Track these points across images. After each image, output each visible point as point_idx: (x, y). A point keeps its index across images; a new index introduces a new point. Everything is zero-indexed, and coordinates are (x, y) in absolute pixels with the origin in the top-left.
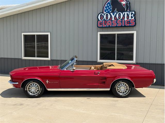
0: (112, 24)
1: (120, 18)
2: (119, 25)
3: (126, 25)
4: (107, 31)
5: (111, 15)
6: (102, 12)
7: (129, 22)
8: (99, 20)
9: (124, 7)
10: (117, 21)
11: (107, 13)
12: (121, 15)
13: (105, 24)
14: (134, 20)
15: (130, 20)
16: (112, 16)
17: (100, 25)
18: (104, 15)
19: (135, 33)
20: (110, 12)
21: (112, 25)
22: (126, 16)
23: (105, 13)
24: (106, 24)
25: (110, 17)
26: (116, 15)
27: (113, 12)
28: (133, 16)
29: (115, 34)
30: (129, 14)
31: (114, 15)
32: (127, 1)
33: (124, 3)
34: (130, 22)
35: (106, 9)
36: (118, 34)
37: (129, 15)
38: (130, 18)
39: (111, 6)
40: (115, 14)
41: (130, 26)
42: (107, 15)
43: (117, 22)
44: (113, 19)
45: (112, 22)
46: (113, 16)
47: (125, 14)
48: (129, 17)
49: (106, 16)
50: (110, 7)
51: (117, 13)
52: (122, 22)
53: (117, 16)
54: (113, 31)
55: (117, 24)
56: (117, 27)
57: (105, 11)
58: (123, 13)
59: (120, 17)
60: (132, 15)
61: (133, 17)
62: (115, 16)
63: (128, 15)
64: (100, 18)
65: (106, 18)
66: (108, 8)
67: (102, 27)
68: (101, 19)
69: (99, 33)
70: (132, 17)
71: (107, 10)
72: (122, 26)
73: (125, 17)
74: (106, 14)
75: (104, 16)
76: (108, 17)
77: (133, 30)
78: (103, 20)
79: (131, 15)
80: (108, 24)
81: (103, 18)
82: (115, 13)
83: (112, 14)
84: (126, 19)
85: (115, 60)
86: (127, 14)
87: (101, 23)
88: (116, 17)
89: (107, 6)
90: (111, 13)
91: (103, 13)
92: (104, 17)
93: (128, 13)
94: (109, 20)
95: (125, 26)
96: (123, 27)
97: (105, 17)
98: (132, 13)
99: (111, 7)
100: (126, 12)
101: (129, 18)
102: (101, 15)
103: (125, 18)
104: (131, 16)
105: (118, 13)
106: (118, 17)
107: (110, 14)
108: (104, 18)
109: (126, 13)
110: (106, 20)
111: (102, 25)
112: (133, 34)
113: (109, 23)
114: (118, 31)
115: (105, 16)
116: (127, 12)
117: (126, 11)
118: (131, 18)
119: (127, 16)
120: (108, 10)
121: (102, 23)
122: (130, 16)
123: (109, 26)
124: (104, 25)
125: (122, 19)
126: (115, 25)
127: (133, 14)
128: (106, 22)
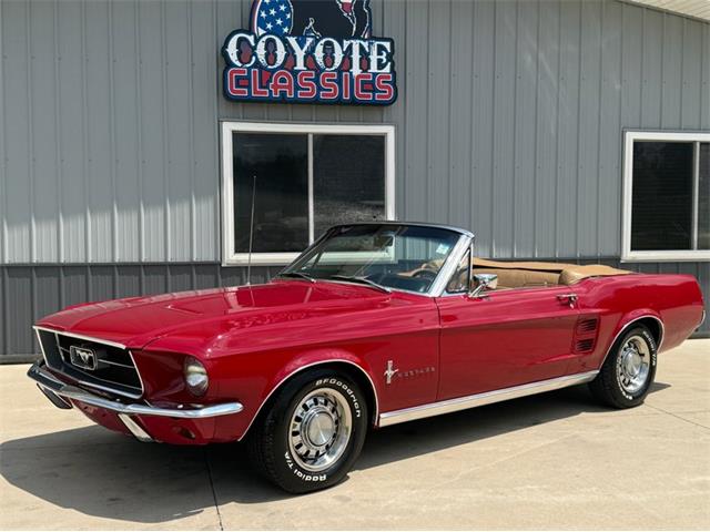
0: (297, 88)
1: (333, 62)
2: (327, 95)
3: (359, 96)
4: (269, 120)
5: (290, 45)
6: (246, 27)
7: (369, 86)
9: (349, 16)
10: (318, 75)
11: (269, 32)
12: (333, 52)
13: (261, 87)
14: (389, 77)
15: (375, 74)
16: (294, 51)
17: (238, 86)
18: (257, 41)
20: (286, 30)
21: (296, 94)
22: (356, 56)
23: (261, 32)
24: (267, 87)
25: (287, 56)
26: (313, 49)
27: (298, 32)
28: (385, 61)
29: (305, 136)
30: (367, 49)
31: (305, 48)
34: (373, 85)
35: (263, 14)
37: (369, 54)
38: (374, 68)
39: (287, 4)
40: (308, 44)
41: (374, 104)
42: (270, 45)
43: (316, 82)
44: (300, 66)
45: (295, 76)
46: (300, 54)
47: (350, 47)
48: (369, 61)
49: (266, 48)
50: (283, 8)
51: (317, 41)
53: (319, 54)
54: (294, 121)
55: (320, 89)
57: (262, 24)
58: (345, 41)
59: (333, 58)
60: (384, 57)
61: (386, 64)
62: (310, 54)
63: (365, 55)
64: (239, 54)
65: (267, 56)
66: (273, 12)
68: (240, 60)
69: (228, 128)
70: (381, 65)
71: (271, 19)
72: (339, 102)
73: (351, 60)
74: (264, 39)
75: (255, 48)
76: (276, 56)
77: (381, 122)
78: (254, 66)
79: (379, 53)
80: (276, 87)
81: (254, 58)
82: (309, 41)
83: (292, 41)
84: (356, 71)
86: (361, 48)
87: (243, 78)
88: (314, 57)
89: (267, 1)
90: (287, 34)
91: (250, 32)
92: (257, 52)
93: (365, 44)
94: (281, 67)
97: (261, 51)
98: (381, 49)
99: (288, 10)
100: (358, 41)
101: (369, 68)
102: (240, 40)
103: (351, 67)
104: (380, 61)
105: (323, 41)
106: (324, 60)
107: (286, 42)
108: (255, 55)
109: (356, 44)
110: (266, 69)
111: (249, 87)
113: (283, 80)
114: (318, 121)
115: (261, 45)
116: (362, 42)
117: (357, 37)
118: (379, 69)
119: (361, 59)
120: (274, 23)
121: (248, 78)
122: (374, 58)
123: (284, 94)
124: (256, 91)
125: (339, 70)
126: (309, 92)
127: (385, 54)
128: (265, 74)
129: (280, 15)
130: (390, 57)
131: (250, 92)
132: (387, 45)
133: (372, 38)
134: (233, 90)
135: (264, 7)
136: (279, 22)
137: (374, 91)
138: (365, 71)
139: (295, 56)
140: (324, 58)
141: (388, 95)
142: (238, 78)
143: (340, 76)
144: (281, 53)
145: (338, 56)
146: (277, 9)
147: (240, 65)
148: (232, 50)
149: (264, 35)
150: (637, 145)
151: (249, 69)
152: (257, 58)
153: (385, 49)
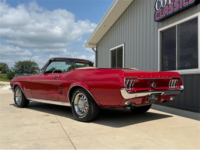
0: (169, 10)
2: (176, 9)
3: (184, 5)
8: (156, 10)
10: (174, 3)
21: (169, 12)
25: (167, 1)
29: (176, 26)
43: (173, 6)
49: (163, 1)
52: (179, 3)
64: (158, 7)
65: (163, 3)
69: (159, 30)
72: (179, 10)
76: (165, 2)
77: (197, 12)
80: (164, 13)
94: (166, 5)
95: (183, 8)
102: (158, 2)
108: (161, 4)
110: (163, 8)
113: (166, 10)
114: (179, 20)
123: (166, 14)
126: (172, 10)
128: (162, 10)
142: (157, 14)
151: (159, 10)
152: (161, 6)
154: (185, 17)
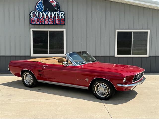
0: (45, 22)
2: (51, 23)
4: (40, 28)
6: (34, 10)
7: (59, 21)
8: (31, 17)
9: (55, 7)
10: (49, 19)
11: (39, 11)
12: (52, 14)
13: (37, 22)
14: (63, 19)
15: (60, 19)
17: (33, 22)
18: (36, 13)
19: (64, 30)
20: (42, 10)
21: (44, 23)
22: (57, 15)
23: (37, 11)
27: (45, 11)
28: (63, 16)
29: (47, 31)
31: (46, 14)
32: (57, 3)
33: (54, 4)
35: (38, 8)
36: (49, 31)
38: (60, 18)
39: (42, 5)
41: (60, 25)
42: (39, 14)
43: (49, 21)
44: (45, 17)
45: (44, 20)
46: (45, 15)
47: (55, 13)
48: (59, 16)
49: (38, 14)
50: (42, 6)
51: (49, 12)
52: (53, 21)
53: (49, 15)
54: (45, 28)
55: (49, 22)
56: (49, 24)
57: (37, 9)
59: (52, 16)
60: (62, 15)
61: (63, 17)
62: (47, 15)
63: (58, 15)
64: (33, 15)
65: (38, 16)
67: (35, 24)
68: (33, 16)
69: (32, 30)
70: (62, 17)
73: (56, 16)
75: (36, 14)
77: (63, 28)
78: (36, 18)
79: (61, 15)
80: (40, 22)
82: (47, 12)
83: (44, 12)
84: (57, 18)
85: (48, 54)
86: (58, 14)
88: (48, 16)
89: (38, 5)
90: (42, 11)
91: (35, 11)
93: (58, 13)
94: (42, 18)
95: (56, 24)
96: (55, 25)
98: (62, 14)
99: (43, 7)
101: (59, 17)
102: (33, 13)
104: (61, 16)
105: (50, 13)
107: (42, 13)
108: (36, 15)
109: (57, 13)
110: (38, 18)
111: (35, 22)
112: (63, 32)
113: (42, 20)
114: (50, 28)
115: (37, 14)
117: (57, 11)
118: (61, 18)
119: (58, 16)
120: (40, 9)
121: (35, 20)
122: (60, 16)
123: (42, 23)
124: (36, 22)
125: (53, 18)
126: (47, 23)
127: (63, 15)
128: (38, 19)
129: (41, 7)
130: (64, 15)
131: (35, 23)
132: (63, 13)
133: (60, 11)
134: (32, 22)
135: (38, 6)
136: (41, 9)
137: (61, 22)
138: (58, 18)
139: (44, 16)
140: (50, 16)
141: (63, 23)
142: (33, 20)
143: (53, 19)
144: (41, 15)
145: (53, 15)
146: (40, 6)
147: (33, 17)
148: (32, 15)
149: (38, 12)
150: (118, 32)
151: (35, 18)
152: (36, 16)
153: (63, 14)
154: (54, 28)
